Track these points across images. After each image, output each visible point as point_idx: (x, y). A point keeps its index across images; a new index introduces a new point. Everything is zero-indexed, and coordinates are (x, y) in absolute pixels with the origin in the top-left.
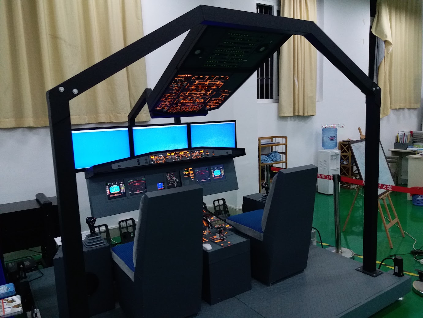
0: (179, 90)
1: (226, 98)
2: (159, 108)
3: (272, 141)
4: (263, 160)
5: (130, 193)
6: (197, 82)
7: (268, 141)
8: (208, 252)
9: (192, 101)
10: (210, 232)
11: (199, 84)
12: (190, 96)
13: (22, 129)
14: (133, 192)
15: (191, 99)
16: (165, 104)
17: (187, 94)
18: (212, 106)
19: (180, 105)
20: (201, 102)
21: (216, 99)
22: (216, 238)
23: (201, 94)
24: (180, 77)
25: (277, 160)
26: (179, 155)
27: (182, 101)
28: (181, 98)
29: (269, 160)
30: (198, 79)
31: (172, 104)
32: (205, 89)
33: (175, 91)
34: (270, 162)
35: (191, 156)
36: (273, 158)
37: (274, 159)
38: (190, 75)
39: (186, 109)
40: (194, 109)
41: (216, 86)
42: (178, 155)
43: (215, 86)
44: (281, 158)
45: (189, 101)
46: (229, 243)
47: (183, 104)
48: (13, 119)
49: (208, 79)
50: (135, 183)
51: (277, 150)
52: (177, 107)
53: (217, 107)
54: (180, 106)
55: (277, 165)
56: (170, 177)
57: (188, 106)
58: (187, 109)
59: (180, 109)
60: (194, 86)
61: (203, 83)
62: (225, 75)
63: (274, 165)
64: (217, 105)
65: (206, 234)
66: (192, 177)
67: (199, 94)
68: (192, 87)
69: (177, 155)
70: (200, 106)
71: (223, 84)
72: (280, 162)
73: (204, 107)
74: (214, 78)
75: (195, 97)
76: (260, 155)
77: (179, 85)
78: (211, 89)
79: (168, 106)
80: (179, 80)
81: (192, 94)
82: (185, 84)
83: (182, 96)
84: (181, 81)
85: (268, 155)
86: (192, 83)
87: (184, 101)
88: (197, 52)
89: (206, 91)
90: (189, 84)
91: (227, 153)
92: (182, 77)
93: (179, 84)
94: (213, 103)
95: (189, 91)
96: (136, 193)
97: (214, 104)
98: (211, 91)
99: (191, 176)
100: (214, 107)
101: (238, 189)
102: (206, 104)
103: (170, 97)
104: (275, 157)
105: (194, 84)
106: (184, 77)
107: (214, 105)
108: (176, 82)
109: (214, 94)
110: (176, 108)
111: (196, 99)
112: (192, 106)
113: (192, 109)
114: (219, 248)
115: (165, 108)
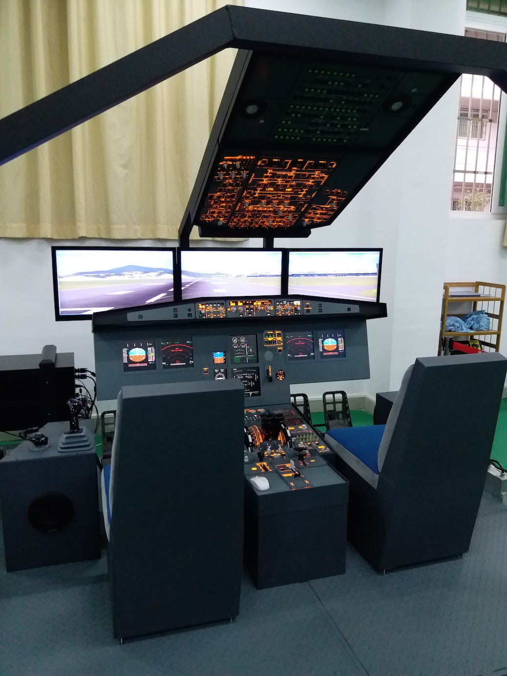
0: (237, 185)
1: (342, 206)
2: (209, 218)
3: (477, 291)
4: (450, 326)
5: (163, 363)
6: (270, 171)
7: (470, 291)
8: (259, 494)
9: (271, 209)
10: (284, 453)
11: (274, 176)
12: (264, 199)
13: (37, 240)
14: (169, 362)
15: (268, 203)
16: (218, 213)
17: (256, 195)
18: (315, 220)
19: (249, 214)
20: (290, 212)
21: (320, 207)
22: (288, 468)
23: (286, 196)
24: (230, 160)
25: (481, 329)
26: (252, 307)
27: (251, 208)
28: (247, 201)
29: (463, 326)
30: (271, 164)
31: (233, 213)
32: (291, 186)
33: (230, 187)
34: (465, 330)
35: (275, 310)
36: (474, 324)
37: (476, 326)
38: (252, 157)
39: (263, 222)
40: (281, 224)
41: (313, 180)
42: (249, 307)
43: (311, 181)
44: (491, 325)
45: (265, 209)
46: (307, 482)
47: (256, 214)
48: (24, 225)
49: (293, 165)
50: (174, 348)
51: (485, 308)
52: (245, 219)
53: (328, 222)
54: (249, 217)
55: (482, 338)
56: (239, 343)
57: (267, 217)
58: (267, 223)
59: (251, 223)
60: (267, 179)
61: (284, 173)
62: (328, 160)
63: (476, 337)
64: (325, 219)
65: (275, 457)
66: (278, 348)
67: (282, 195)
68: (263, 181)
69: (247, 307)
70: (290, 217)
71: (326, 176)
72: (487, 332)
73: (300, 220)
74: (303, 164)
75: (275, 201)
76: (446, 315)
77: (233, 177)
78: (305, 186)
79: (225, 217)
80: (229, 166)
81: (268, 196)
82: (244, 174)
83: (247, 198)
84: (234, 167)
85: (464, 317)
86: (261, 173)
87: (256, 208)
88: (251, 109)
89: (294, 189)
90: (254, 175)
91: (349, 309)
92: (236, 160)
93: (233, 174)
94: (317, 214)
95: (259, 189)
96: (175, 364)
97: (317, 216)
98: (305, 190)
99: (277, 345)
100: (320, 221)
101: (369, 378)
102: (303, 215)
103: (223, 200)
104: (478, 322)
105: (266, 175)
106: (239, 160)
107: (319, 218)
108: (223, 169)
109: (313, 196)
110: (242, 220)
111: (279, 204)
112: (275, 217)
113: (276, 223)
114: (282, 488)
115: (221, 219)
